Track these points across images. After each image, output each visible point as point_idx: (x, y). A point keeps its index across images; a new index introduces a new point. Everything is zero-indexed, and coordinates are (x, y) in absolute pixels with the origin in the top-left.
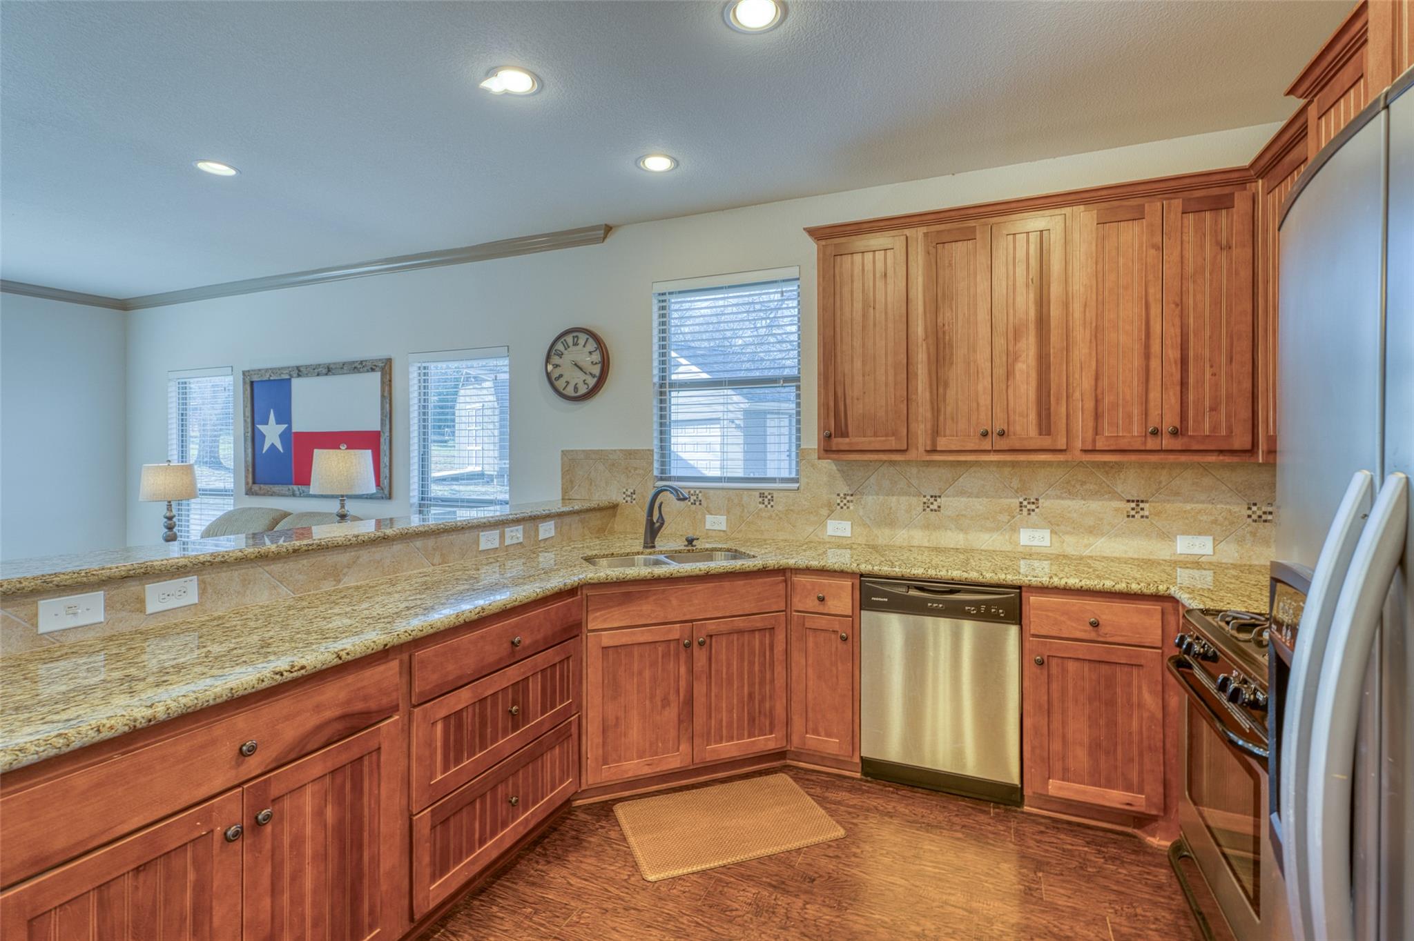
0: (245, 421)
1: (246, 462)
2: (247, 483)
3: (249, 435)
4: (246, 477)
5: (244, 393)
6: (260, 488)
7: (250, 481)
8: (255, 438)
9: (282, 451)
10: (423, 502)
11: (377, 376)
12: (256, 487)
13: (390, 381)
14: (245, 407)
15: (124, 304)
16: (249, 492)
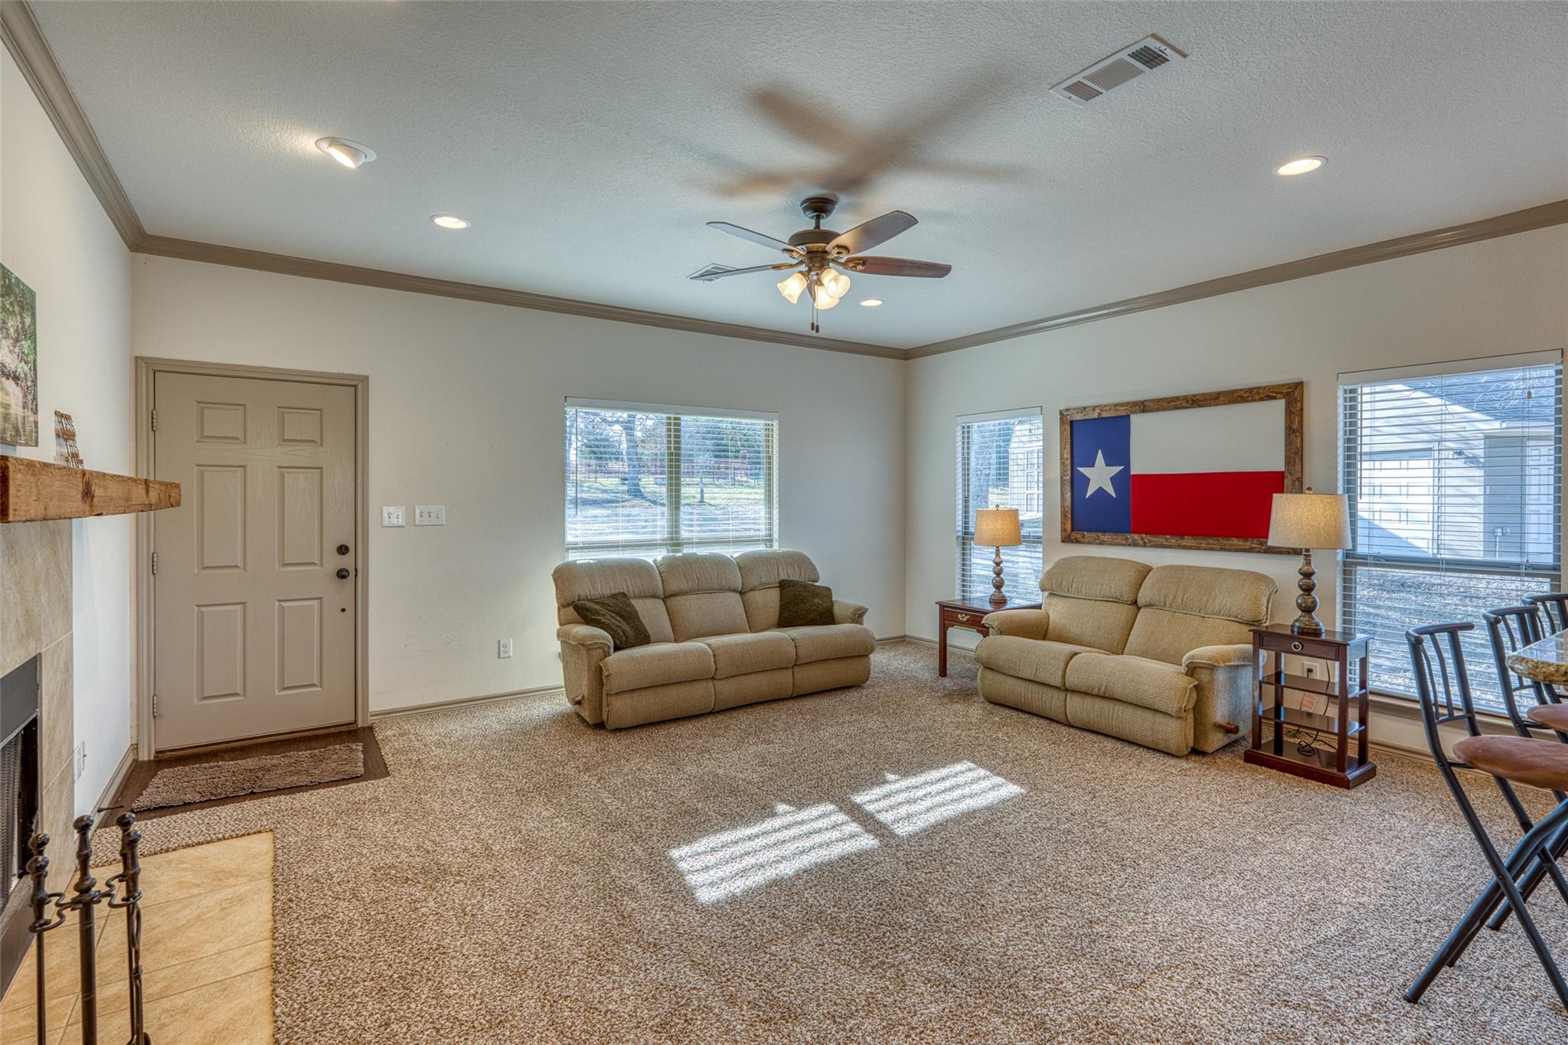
0: (1063, 464)
1: (1063, 507)
2: (1064, 530)
3: (1068, 478)
4: (1063, 523)
5: (1062, 434)
6: (1084, 536)
7: (1069, 527)
8: (1076, 483)
9: (1114, 496)
10: (1348, 560)
11: (1280, 405)
12: (1077, 535)
13: (1302, 409)
14: (1062, 448)
15: (906, 355)
16: (1067, 539)
